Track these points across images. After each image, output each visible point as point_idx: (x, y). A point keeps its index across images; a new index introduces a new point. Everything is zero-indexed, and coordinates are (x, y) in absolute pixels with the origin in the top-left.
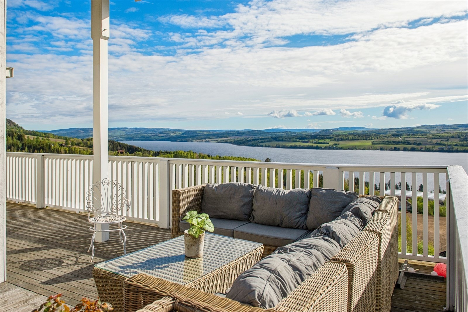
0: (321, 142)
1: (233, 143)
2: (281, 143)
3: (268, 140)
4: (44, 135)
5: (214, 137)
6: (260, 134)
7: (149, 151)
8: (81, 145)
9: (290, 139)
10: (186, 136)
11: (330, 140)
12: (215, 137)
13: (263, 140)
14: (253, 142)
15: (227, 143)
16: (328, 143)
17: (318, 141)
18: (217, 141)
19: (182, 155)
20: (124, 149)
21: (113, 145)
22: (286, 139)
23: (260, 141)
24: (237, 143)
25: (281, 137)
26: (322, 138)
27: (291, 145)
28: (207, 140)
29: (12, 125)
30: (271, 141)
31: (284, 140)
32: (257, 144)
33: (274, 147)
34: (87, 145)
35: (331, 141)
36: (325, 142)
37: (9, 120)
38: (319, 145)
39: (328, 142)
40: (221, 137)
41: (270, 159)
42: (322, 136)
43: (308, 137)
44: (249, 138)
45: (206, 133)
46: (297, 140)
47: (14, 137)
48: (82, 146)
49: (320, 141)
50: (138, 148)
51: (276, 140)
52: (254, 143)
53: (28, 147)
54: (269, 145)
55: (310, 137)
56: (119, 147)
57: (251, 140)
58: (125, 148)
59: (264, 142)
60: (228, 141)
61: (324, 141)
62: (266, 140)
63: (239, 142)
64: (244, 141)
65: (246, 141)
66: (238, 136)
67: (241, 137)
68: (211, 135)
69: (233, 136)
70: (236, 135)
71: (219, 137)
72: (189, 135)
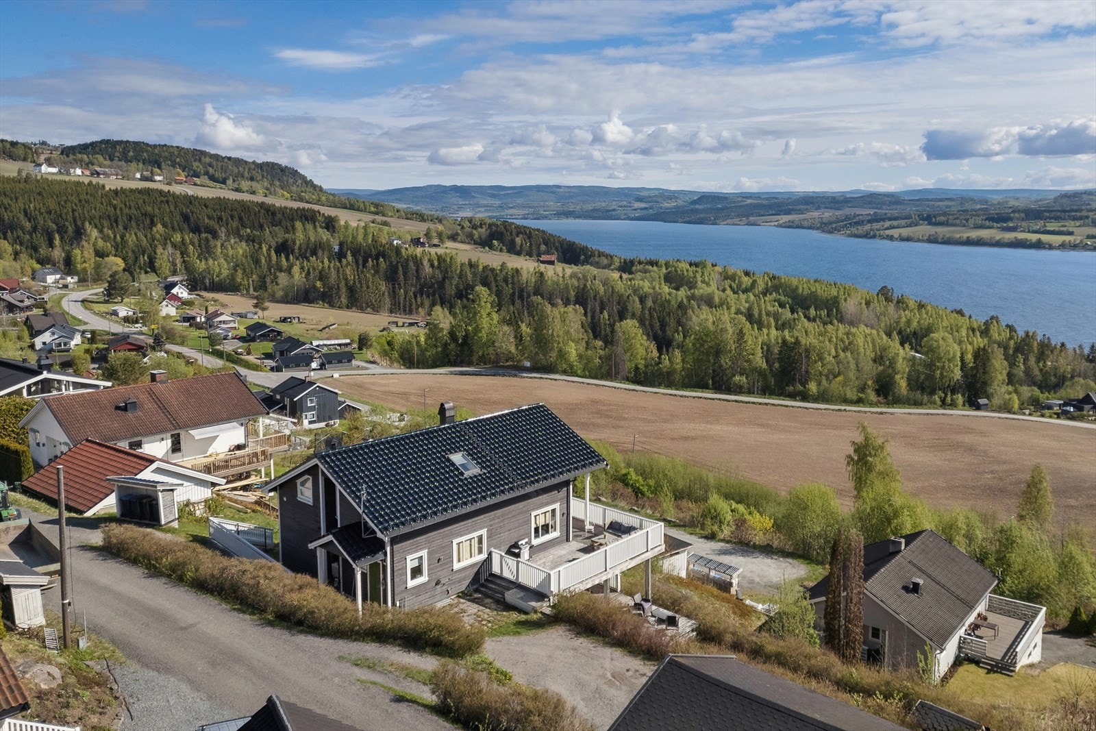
0: (1052, 229)
1: (817, 229)
2: (942, 231)
3: (908, 221)
4: (373, 209)
5: (770, 212)
6: (891, 203)
7: (611, 257)
8: (459, 238)
9: (967, 220)
10: (701, 209)
11: (1078, 224)
12: (774, 212)
13: (895, 223)
14: (868, 227)
15: (801, 227)
16: (1071, 233)
17: (1045, 226)
18: (776, 223)
19: (683, 274)
20: (553, 251)
21: (530, 242)
22: (958, 222)
23: (887, 224)
24: (826, 227)
25: (945, 214)
26: (1057, 219)
27: (968, 237)
28: (751, 218)
29: (300, 182)
30: (916, 225)
31: (950, 221)
32: (878, 233)
33: (923, 241)
34: (472, 239)
35: (1080, 226)
36: (1065, 229)
37: (293, 170)
38: (1045, 238)
39: (1071, 229)
40: (788, 212)
41: (889, 288)
42: (1059, 214)
43: (1017, 215)
44: (858, 215)
45: (749, 201)
46: (987, 223)
47: (317, 224)
48: (462, 242)
49: (1052, 226)
50: (587, 247)
51: (930, 224)
52: (871, 230)
53: (351, 251)
54: (911, 234)
55: (1023, 215)
56: (543, 247)
57: (863, 221)
58: (557, 249)
59: (898, 227)
60: (806, 224)
61: (1063, 226)
62: (902, 222)
63: (834, 226)
64: (846, 225)
65: (850, 224)
66: (830, 208)
67: (838, 213)
68: (762, 206)
69: (818, 208)
70: (826, 208)
71: (781, 211)
72: (709, 206)
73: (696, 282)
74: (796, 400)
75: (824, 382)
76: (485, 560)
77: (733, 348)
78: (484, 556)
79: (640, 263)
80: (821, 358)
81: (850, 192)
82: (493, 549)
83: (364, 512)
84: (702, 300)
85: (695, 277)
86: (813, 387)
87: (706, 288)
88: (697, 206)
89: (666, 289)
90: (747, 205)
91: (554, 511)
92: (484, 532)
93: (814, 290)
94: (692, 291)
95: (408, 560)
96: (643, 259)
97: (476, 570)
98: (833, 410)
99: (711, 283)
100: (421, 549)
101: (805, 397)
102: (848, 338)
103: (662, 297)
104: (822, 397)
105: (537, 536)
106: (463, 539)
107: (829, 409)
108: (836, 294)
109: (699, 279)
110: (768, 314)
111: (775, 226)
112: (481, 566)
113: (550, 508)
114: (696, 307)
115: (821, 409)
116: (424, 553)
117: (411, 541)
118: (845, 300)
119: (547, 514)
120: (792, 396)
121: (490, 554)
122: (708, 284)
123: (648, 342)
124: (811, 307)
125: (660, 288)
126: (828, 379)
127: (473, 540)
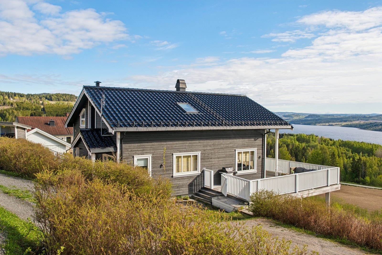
1: (358, 127)
10: (309, 120)
12: (339, 121)
14: (380, 127)
18: (341, 125)
19: (304, 138)
28: (330, 123)
40: (345, 121)
44: (376, 123)
45: (329, 117)
57: (378, 125)
60: (353, 125)
63: (365, 126)
64: (371, 126)
65: (373, 126)
66: (363, 120)
67: (366, 122)
68: (335, 119)
69: (358, 120)
70: (361, 120)
71: (343, 121)
72: (313, 118)
73: (310, 141)
74: (360, 184)
75: (373, 177)
76: (198, 176)
77: (330, 161)
78: (198, 172)
79: (286, 135)
80: (371, 167)
81: (371, 114)
82: (205, 169)
83: (102, 115)
84: (313, 147)
85: (309, 139)
86: (368, 179)
87: (314, 143)
88: (308, 119)
89: (297, 143)
90: (328, 118)
91: (252, 153)
92: (199, 154)
93: (361, 145)
94: (308, 144)
95: (135, 159)
96: (287, 134)
97: (191, 181)
98: (378, 189)
99: (316, 141)
100: (147, 153)
101: (364, 183)
102: (380, 163)
103: (296, 145)
104: (372, 184)
105: (239, 169)
106: (182, 154)
107: (376, 189)
108: (371, 147)
109: (311, 140)
110: (342, 153)
111: (340, 126)
112: (195, 179)
113: (250, 150)
114: (310, 149)
115: (373, 189)
116: (149, 157)
117: (139, 144)
118: (376, 150)
119: (248, 154)
120: (358, 182)
121: (203, 172)
122: (315, 142)
123: (292, 157)
124: (360, 152)
125: (295, 142)
126: (374, 176)
127: (189, 159)
